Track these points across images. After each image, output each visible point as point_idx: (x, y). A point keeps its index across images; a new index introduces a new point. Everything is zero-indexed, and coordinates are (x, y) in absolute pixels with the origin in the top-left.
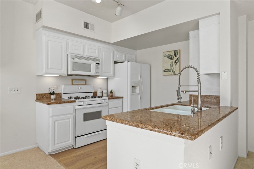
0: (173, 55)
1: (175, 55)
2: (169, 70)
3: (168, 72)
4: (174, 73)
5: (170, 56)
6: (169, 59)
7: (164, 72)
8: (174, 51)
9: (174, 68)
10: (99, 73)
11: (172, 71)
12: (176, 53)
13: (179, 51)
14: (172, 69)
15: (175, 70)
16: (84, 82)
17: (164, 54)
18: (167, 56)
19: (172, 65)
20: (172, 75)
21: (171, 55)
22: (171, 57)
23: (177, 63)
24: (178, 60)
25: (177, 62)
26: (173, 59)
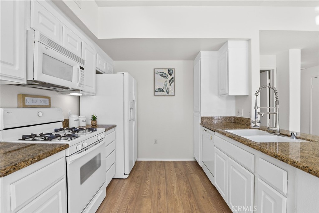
0: (167, 73)
1: (170, 74)
2: (162, 89)
3: (161, 92)
4: (168, 94)
5: (163, 74)
6: (163, 77)
7: (156, 92)
8: (168, 69)
9: (168, 88)
10: (83, 85)
11: (165, 91)
12: (170, 72)
13: (173, 70)
14: (166, 89)
15: (169, 91)
16: (46, 102)
17: (156, 70)
18: (160, 74)
19: (167, 85)
20: (166, 95)
21: (165, 74)
22: (165, 75)
23: (172, 83)
24: (173, 79)
25: (171, 81)
26: (167, 78)
